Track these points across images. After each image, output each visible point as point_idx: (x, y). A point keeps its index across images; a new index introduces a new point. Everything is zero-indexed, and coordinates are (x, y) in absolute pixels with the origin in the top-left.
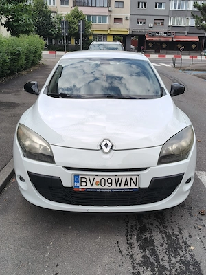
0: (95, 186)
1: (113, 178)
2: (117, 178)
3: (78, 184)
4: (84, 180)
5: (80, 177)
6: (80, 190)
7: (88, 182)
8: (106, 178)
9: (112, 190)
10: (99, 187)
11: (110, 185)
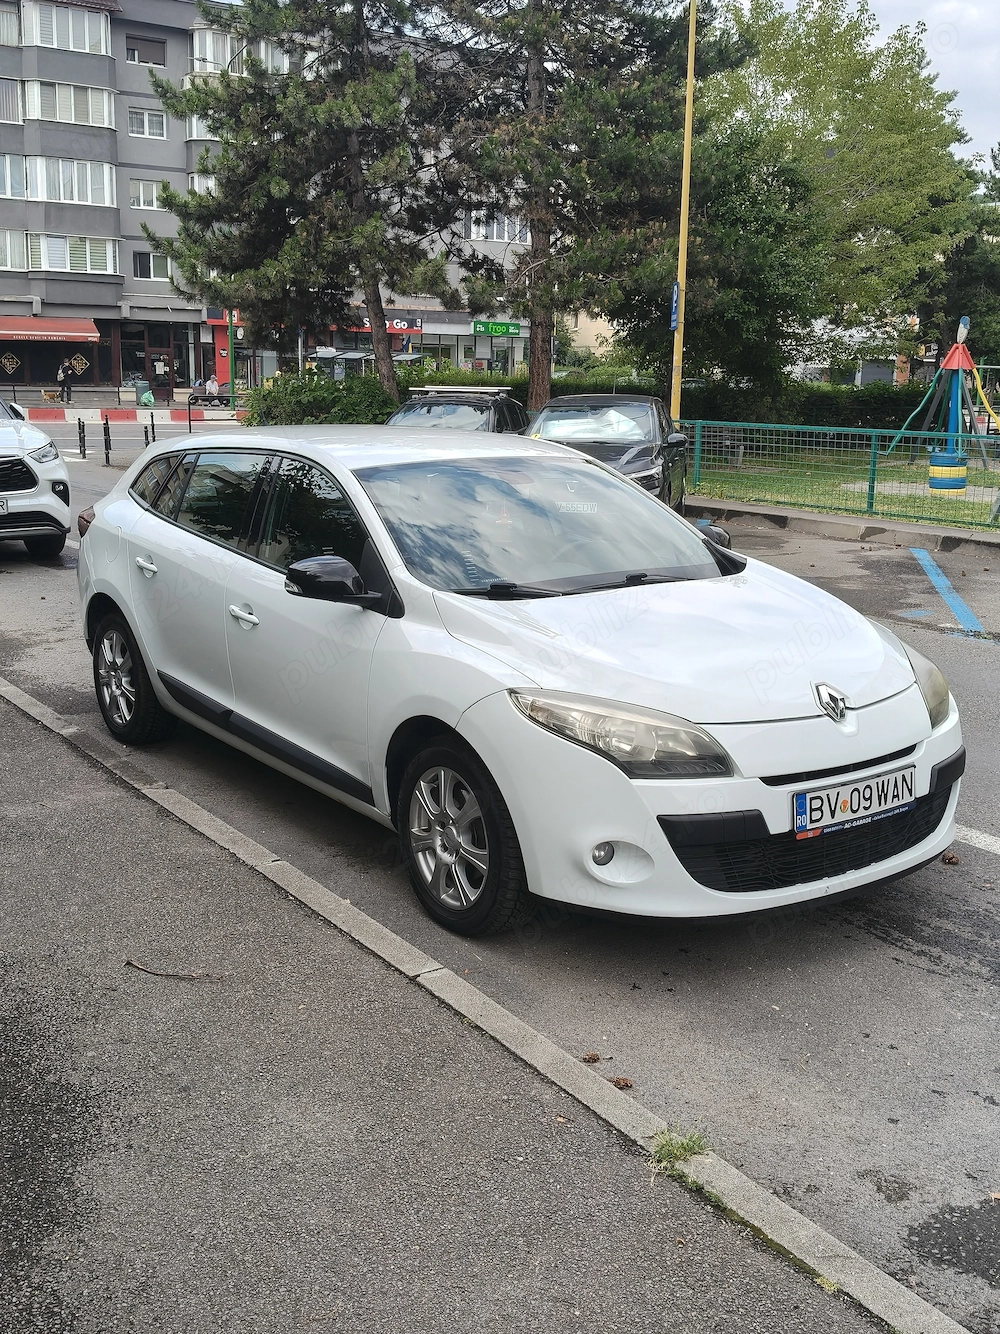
0: (840, 817)
1: (872, 783)
2: (880, 780)
3: (804, 820)
4: (816, 804)
5: (809, 796)
6: (810, 835)
7: (826, 808)
8: (861, 786)
9: (872, 815)
10: (850, 816)
11: (867, 804)
